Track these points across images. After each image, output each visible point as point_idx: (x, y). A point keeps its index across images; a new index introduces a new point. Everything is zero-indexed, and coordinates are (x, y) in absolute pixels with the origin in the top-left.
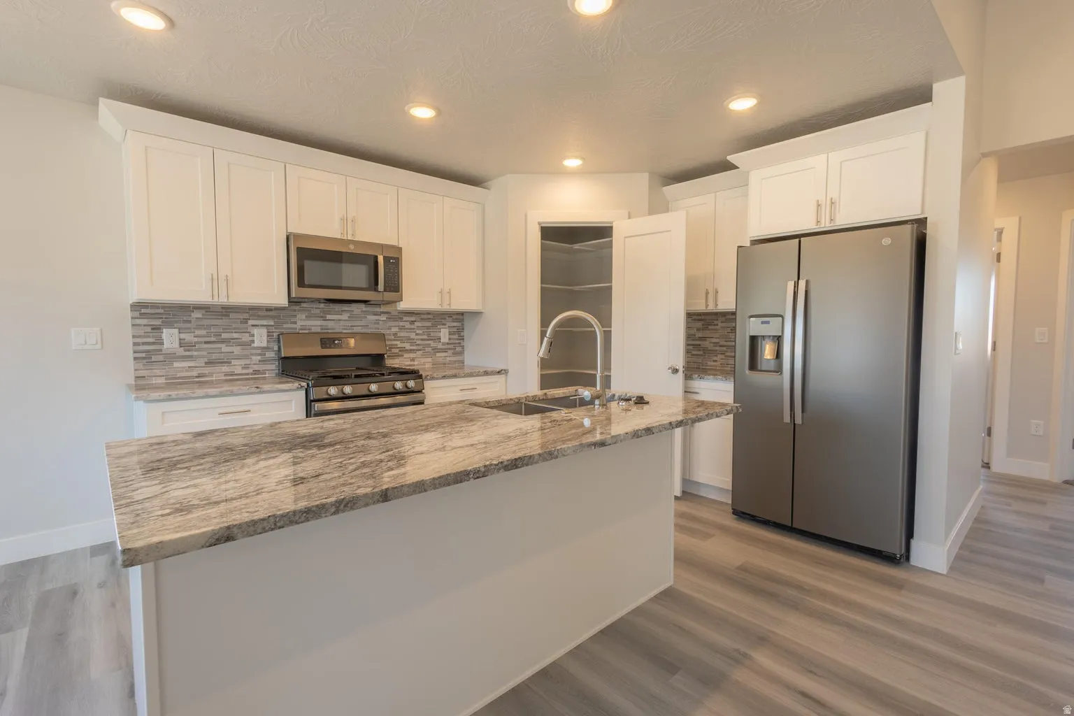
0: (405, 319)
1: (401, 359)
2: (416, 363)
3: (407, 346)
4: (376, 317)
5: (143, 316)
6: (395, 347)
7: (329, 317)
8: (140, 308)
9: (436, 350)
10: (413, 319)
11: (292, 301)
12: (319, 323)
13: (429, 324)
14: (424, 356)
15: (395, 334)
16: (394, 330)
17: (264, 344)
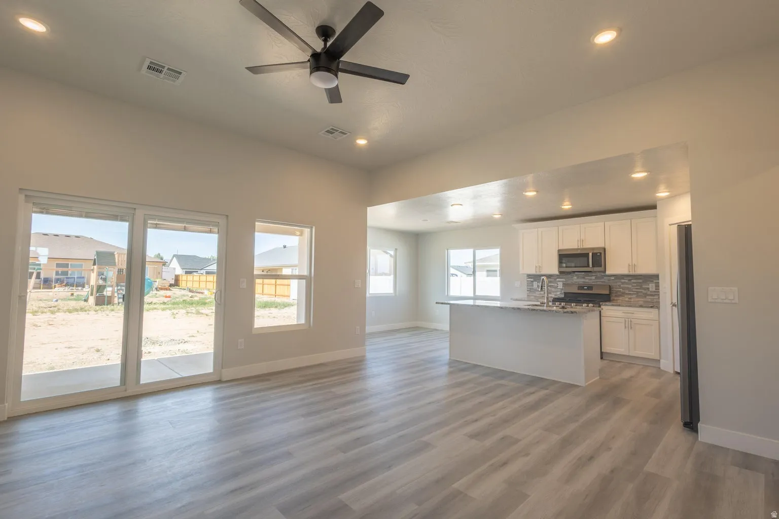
0: (625, 278)
1: (623, 297)
2: (632, 300)
3: (627, 292)
4: (609, 278)
5: (529, 278)
6: (620, 291)
7: (586, 278)
8: (529, 276)
9: (646, 295)
10: (631, 278)
11: (561, 272)
12: (583, 280)
13: (641, 281)
14: (637, 297)
15: (619, 286)
16: (619, 284)
17: (562, 288)
